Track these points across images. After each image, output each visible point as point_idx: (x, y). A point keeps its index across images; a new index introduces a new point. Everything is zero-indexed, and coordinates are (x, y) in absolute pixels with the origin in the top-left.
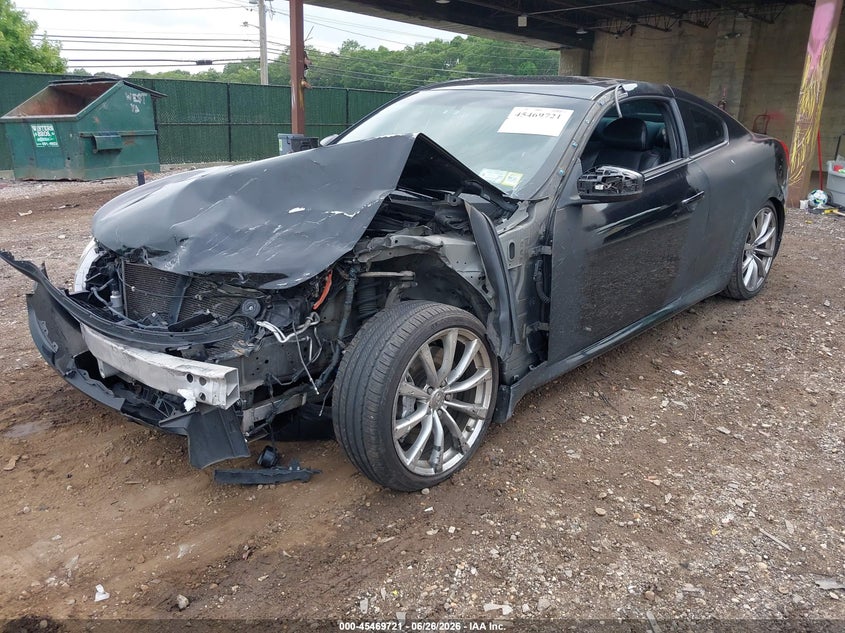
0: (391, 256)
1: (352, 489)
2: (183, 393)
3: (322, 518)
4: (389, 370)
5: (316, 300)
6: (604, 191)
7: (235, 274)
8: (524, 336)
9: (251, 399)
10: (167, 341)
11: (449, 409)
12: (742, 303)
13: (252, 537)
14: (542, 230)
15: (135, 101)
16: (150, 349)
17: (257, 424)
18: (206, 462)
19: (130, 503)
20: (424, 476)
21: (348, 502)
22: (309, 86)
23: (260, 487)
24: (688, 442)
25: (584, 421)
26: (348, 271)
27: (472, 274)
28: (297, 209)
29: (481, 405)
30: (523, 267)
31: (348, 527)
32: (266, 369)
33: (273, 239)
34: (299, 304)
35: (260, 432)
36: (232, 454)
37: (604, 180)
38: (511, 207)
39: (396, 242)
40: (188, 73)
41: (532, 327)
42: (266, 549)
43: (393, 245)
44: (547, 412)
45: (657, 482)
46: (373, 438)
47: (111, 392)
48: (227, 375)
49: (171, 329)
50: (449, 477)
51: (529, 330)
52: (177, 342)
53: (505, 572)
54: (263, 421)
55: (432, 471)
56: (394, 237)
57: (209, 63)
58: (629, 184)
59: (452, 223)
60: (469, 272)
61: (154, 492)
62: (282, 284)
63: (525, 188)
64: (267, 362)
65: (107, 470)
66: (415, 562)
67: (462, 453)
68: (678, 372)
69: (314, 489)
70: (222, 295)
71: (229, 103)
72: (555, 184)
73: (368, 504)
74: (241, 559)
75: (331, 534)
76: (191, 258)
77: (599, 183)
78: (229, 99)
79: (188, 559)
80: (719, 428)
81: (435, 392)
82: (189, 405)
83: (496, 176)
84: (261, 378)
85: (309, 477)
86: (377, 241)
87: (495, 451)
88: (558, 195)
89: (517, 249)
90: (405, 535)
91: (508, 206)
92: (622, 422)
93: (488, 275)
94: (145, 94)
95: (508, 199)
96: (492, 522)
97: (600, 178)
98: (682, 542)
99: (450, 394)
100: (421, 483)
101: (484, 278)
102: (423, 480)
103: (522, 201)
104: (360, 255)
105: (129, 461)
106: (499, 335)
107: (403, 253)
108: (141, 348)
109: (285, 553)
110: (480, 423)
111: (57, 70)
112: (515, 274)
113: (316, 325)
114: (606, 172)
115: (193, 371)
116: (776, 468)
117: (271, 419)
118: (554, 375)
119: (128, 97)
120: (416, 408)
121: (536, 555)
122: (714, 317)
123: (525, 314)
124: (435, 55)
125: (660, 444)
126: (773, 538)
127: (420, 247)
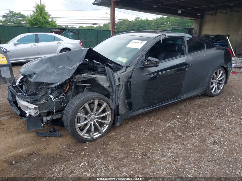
0: (83, 80)
1: (69, 140)
2: (26, 112)
3: (58, 147)
4: (74, 110)
5: (65, 90)
6: (147, 64)
7: (43, 83)
8: (125, 103)
9: (45, 115)
10: (27, 99)
11: (97, 121)
12: (212, 97)
13: (39, 149)
14: (130, 75)
15: (71, 35)
16: (24, 100)
17: (47, 121)
18: (32, 129)
19: (16, 138)
20: (87, 139)
21: (67, 143)
22: (116, 31)
23: (47, 137)
24: (167, 136)
25: (142, 128)
26: (72, 83)
27: (107, 85)
28: (61, 67)
29: (108, 121)
30: (124, 84)
31: (63, 150)
32: (50, 107)
33: (54, 74)
34: (60, 91)
35: (48, 123)
36: (38, 128)
37: (148, 61)
38: (122, 68)
39: (83, 76)
40: (94, 27)
41: (128, 101)
42: (40, 153)
43: (82, 77)
44: (133, 125)
45: (151, 147)
46: (69, 127)
47: (18, 110)
48: (35, 108)
49: (28, 96)
50: (96, 139)
51: (127, 101)
52: (28, 99)
53: (94, 165)
54: (49, 121)
55: (90, 138)
56: (83, 75)
57: (96, 24)
58: (154, 62)
59: (101, 72)
60: (106, 85)
61: (23, 136)
62: (53, 86)
63: (127, 63)
64: (50, 105)
65: (16, 129)
66: (74, 160)
67: (101, 133)
68: (178, 116)
69: (61, 139)
70: (45, 88)
71: (98, 35)
72: (136, 62)
73: (71, 144)
74: (33, 154)
75: (58, 151)
76: (36, 78)
77: (146, 62)
78: (98, 34)
79: (21, 153)
80: (179, 134)
81: (92, 117)
82: (27, 115)
83: (121, 59)
84: (48, 109)
85: (61, 136)
86: (79, 75)
87: (113, 134)
88: (136, 65)
89: (121, 79)
90: (76, 153)
91: (121, 67)
92: (152, 129)
93: (111, 86)
94: (73, 33)
95: (121, 66)
96: (99, 152)
97: (147, 61)
98: (147, 164)
99: (97, 117)
100: (86, 140)
101: (110, 87)
102: (86, 139)
103: (124, 66)
104: (74, 79)
105: (22, 128)
106: (113, 102)
107: (86, 79)
108: (22, 100)
109: (44, 154)
110: (107, 126)
111: (55, 27)
112: (121, 86)
113: (65, 97)
114: (149, 59)
115: (29, 107)
116: (188, 146)
117: (51, 120)
118: (135, 114)
119: (69, 34)
120: (85, 120)
121: (105, 162)
122: (200, 101)
123: (125, 97)
124: (162, 21)
125: (159, 136)
126: (173, 165)
127: (90, 78)
